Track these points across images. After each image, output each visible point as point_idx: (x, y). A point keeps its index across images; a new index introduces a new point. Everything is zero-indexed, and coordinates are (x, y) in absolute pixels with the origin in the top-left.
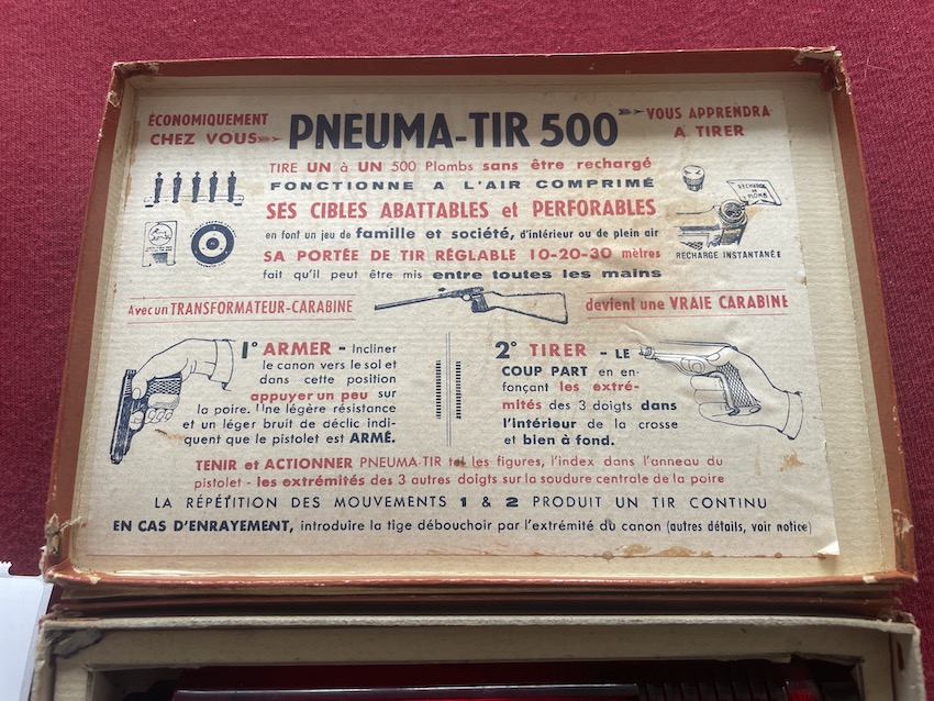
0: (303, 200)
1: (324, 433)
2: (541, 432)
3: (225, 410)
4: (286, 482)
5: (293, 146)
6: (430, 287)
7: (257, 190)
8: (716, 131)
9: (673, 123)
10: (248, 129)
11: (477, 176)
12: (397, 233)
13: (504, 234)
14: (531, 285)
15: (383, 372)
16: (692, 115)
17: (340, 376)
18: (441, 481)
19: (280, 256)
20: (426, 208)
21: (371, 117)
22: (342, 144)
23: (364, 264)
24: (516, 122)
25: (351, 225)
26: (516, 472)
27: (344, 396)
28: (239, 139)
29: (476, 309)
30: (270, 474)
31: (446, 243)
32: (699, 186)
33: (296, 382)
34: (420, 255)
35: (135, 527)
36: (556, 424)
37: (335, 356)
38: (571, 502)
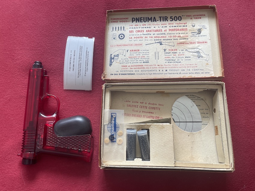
0: (134, 30)
1: (139, 62)
2: (170, 61)
3: (125, 59)
4: (134, 68)
5: (132, 22)
6: (154, 42)
7: (127, 29)
8: (197, 18)
9: (190, 17)
10: (126, 20)
11: (161, 26)
12: (149, 34)
13: (165, 34)
14: (169, 41)
15: (147, 53)
16: (193, 16)
17: (141, 54)
18: (156, 68)
19: (131, 38)
20: (153, 31)
21: (144, 18)
22: (140, 22)
23: (144, 39)
24: (166, 18)
25: (142, 33)
26: (167, 66)
27: (142, 57)
28: (124, 22)
29: (160, 45)
30: (132, 67)
31: (156, 35)
32: (194, 26)
33: (135, 55)
34: (152, 37)
35: (113, 75)
36: (173, 60)
37: (140, 51)
38: (175, 70)
